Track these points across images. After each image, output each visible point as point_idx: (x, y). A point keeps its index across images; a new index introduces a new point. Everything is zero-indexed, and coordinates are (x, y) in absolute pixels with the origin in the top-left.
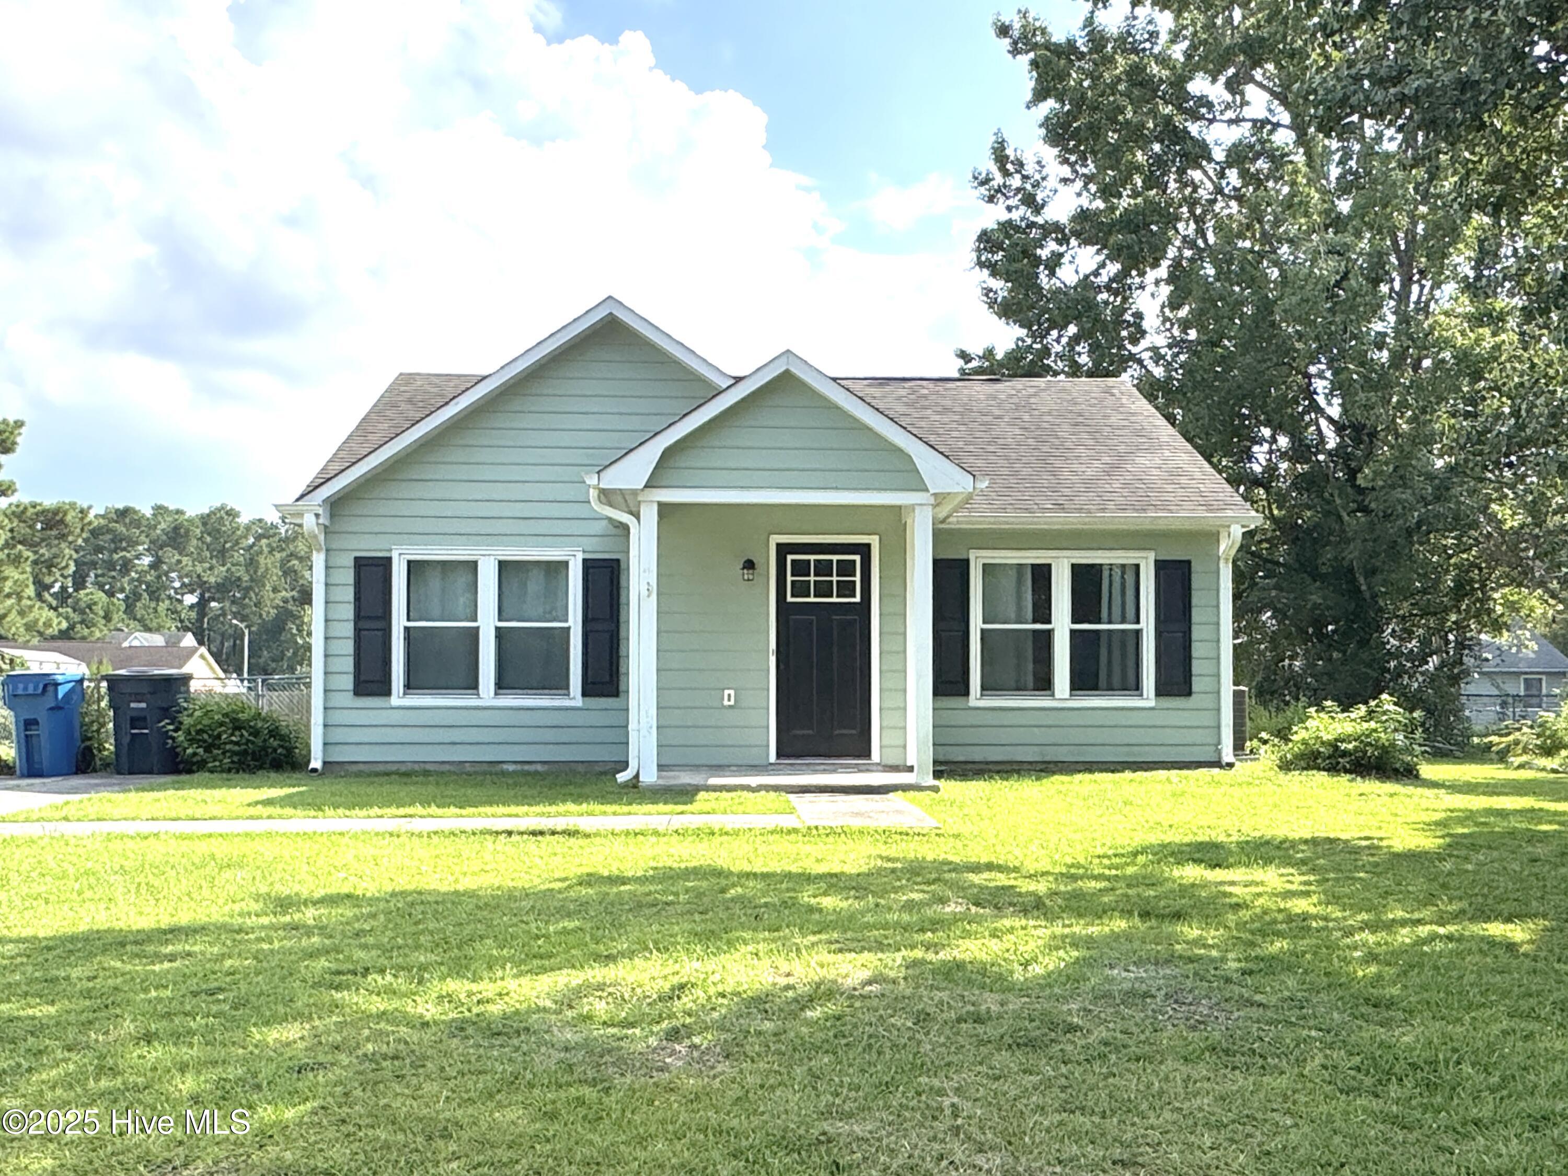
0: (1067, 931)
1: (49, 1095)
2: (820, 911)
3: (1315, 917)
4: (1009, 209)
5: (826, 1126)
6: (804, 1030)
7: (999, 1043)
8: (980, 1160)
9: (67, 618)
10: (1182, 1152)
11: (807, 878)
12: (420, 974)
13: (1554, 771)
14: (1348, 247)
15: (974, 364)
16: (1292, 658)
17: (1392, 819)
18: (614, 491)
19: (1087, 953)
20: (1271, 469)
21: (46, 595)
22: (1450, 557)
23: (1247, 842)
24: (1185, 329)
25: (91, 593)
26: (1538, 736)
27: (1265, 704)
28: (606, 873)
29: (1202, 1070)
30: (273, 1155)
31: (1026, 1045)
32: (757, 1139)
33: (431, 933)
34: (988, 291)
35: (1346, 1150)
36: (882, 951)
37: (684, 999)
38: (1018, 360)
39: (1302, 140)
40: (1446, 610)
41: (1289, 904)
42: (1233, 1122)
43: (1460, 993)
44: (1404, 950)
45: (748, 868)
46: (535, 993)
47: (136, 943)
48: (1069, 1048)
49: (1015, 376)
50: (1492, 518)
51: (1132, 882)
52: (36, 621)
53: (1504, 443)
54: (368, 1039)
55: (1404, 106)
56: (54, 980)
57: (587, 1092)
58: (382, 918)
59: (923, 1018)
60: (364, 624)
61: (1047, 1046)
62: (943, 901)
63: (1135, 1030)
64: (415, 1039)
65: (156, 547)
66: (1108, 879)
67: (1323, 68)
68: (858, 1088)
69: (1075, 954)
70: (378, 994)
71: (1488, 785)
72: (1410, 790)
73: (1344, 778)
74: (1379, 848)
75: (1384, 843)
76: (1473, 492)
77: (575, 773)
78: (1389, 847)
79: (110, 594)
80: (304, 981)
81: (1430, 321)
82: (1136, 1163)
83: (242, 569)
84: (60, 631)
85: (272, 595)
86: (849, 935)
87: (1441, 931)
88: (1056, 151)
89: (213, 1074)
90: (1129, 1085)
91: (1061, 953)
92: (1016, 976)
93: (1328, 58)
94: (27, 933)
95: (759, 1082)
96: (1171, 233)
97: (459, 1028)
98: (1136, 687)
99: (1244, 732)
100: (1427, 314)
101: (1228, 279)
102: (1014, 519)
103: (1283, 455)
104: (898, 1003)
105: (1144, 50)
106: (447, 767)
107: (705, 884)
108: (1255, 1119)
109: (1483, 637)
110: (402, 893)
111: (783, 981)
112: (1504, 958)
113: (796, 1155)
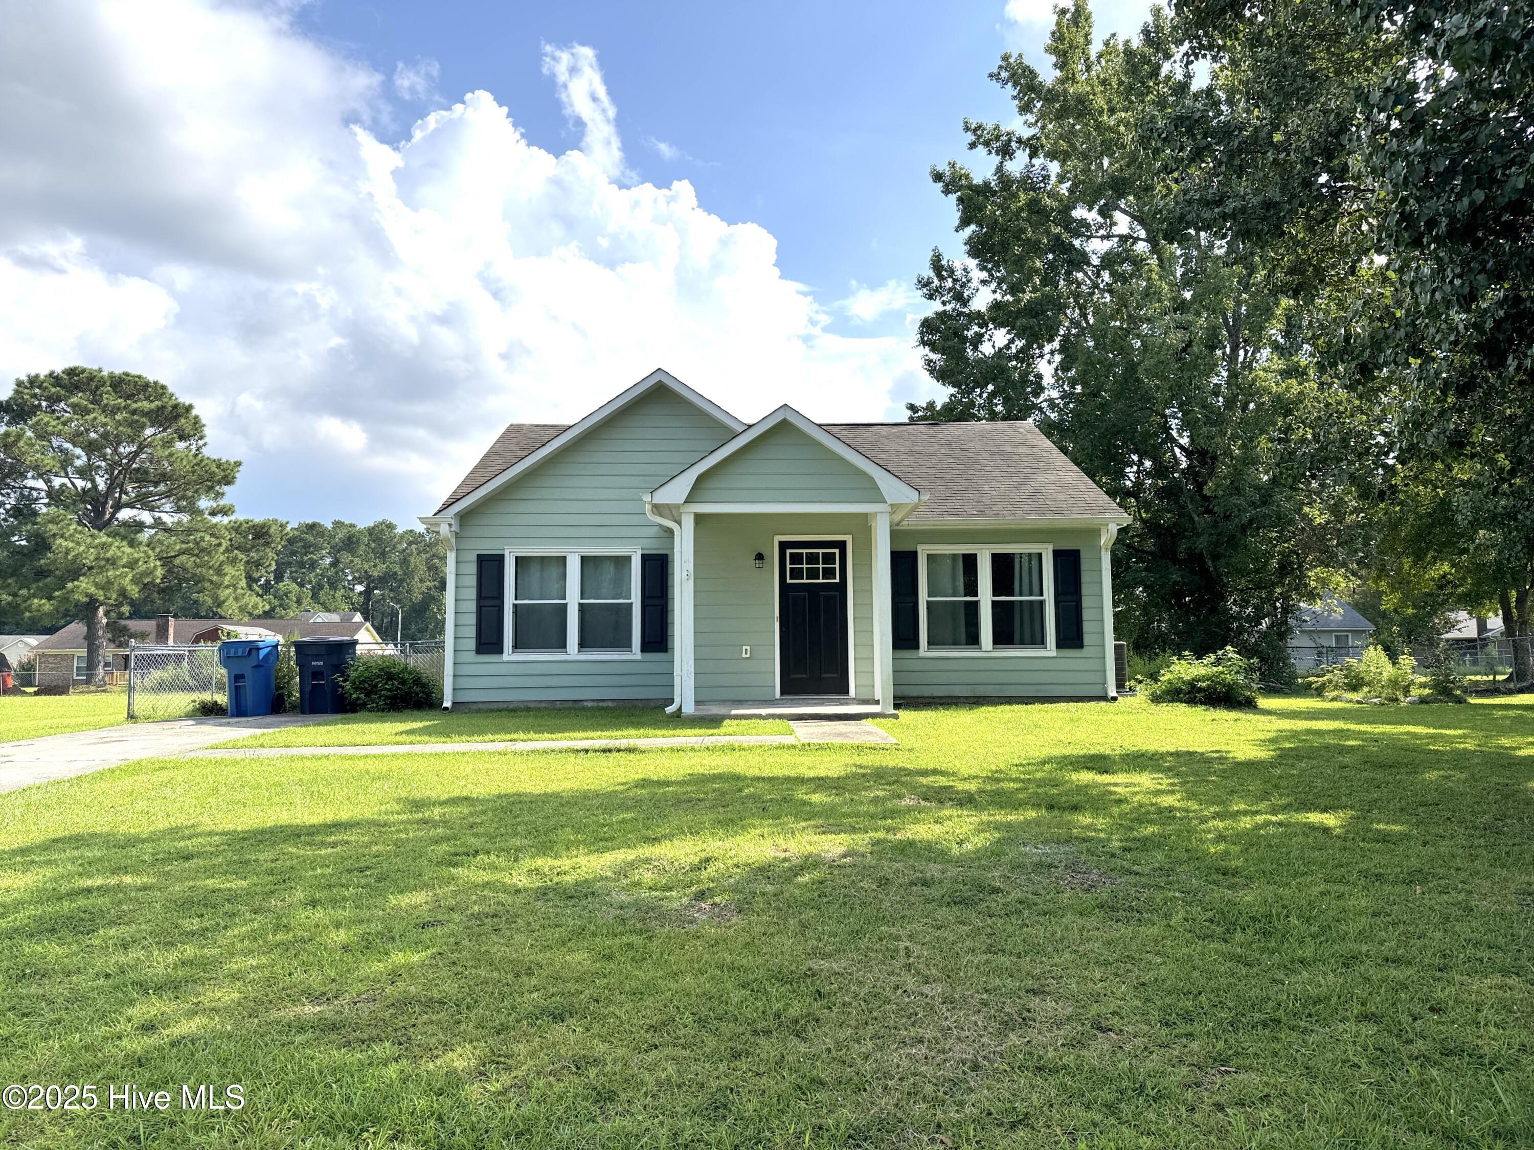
0: (991, 818)
1: (239, 946)
2: (810, 804)
3: (1179, 810)
4: (944, 303)
5: (810, 963)
6: (797, 892)
7: (940, 902)
8: (926, 989)
9: (270, 603)
10: (1078, 983)
11: (801, 781)
12: (515, 855)
13: (1359, 702)
14: (1191, 323)
15: (920, 413)
16: (1159, 621)
17: (1237, 738)
18: (662, 505)
19: (1006, 835)
20: (1138, 484)
21: (255, 586)
22: (1276, 546)
23: (1128, 755)
24: (1073, 384)
25: (288, 585)
26: (1346, 677)
27: (1141, 655)
28: (655, 778)
29: (1093, 921)
30: (401, 989)
31: (960, 903)
32: (761, 973)
33: (526, 824)
34: (929, 362)
35: (1203, 981)
36: (855, 833)
37: (709, 870)
38: (952, 410)
39: (1155, 249)
40: (1274, 585)
41: (1159, 800)
42: (1117, 960)
43: (1289, 865)
44: (1246, 833)
45: (758, 773)
46: (599, 867)
47: (308, 834)
48: (993, 905)
49: (949, 421)
50: (1304, 517)
51: (1040, 783)
52: (247, 605)
53: (1308, 460)
54: (475, 903)
55: (1225, 221)
56: (247, 862)
57: (634, 939)
58: (490, 814)
59: (884, 882)
60: (483, 603)
61: (976, 903)
62: (900, 797)
63: (1042, 892)
64: (510, 901)
65: (335, 551)
66: (1023, 781)
67: (1166, 196)
68: (835, 936)
69: (997, 835)
70: (484, 869)
71: (1309, 713)
72: (1250, 716)
73: (1200, 709)
74: (1226, 758)
75: (1230, 755)
76: (1289, 499)
77: (635, 707)
78: (1234, 758)
79: (301, 585)
80: (430, 861)
81: (1253, 375)
82: (1043, 992)
83: (398, 566)
84: (264, 612)
85: (419, 585)
86: (831, 821)
87: (1274, 819)
88: (976, 261)
89: (360, 929)
90: (1038, 933)
91: (987, 835)
92: (953, 851)
93: (1168, 188)
94: (230, 827)
95: (763, 930)
96: (1062, 317)
97: (542, 893)
98: (1041, 642)
99: (1124, 675)
100: (1251, 369)
101: (1104, 348)
102: (950, 522)
103: (1148, 474)
104: (865, 871)
105: (1040, 188)
106: (543, 705)
107: (726, 785)
108: (1133, 958)
109: (1302, 604)
110: (506, 795)
111: (782, 855)
112: (1322, 838)
113: (789, 986)
